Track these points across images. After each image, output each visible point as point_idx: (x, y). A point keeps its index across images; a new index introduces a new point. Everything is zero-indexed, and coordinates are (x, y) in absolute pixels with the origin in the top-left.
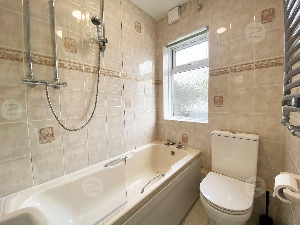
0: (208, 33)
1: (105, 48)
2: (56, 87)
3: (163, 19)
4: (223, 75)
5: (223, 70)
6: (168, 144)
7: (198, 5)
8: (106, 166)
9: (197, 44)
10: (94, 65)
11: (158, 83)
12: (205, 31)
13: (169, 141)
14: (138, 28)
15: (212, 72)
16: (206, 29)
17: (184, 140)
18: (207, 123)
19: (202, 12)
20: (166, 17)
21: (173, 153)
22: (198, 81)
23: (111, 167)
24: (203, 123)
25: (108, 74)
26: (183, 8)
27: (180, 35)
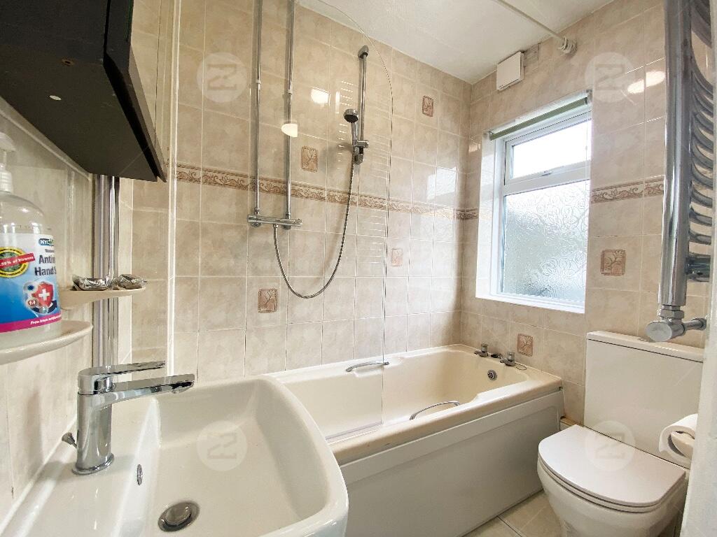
0: (590, 104)
1: (362, 157)
2: (285, 227)
3: (483, 82)
4: (626, 201)
5: (627, 189)
6: (483, 354)
7: (567, 46)
8: (349, 370)
9: (567, 127)
10: (342, 189)
11: (467, 216)
12: (586, 101)
13: (485, 346)
14: (428, 108)
15: (598, 193)
16: (586, 95)
17: (523, 348)
18: (582, 311)
19: (576, 61)
20: (493, 76)
21: (492, 375)
22: (567, 212)
23: (358, 375)
24: (570, 313)
25: (363, 204)
26: (531, 55)
27: (524, 112)
